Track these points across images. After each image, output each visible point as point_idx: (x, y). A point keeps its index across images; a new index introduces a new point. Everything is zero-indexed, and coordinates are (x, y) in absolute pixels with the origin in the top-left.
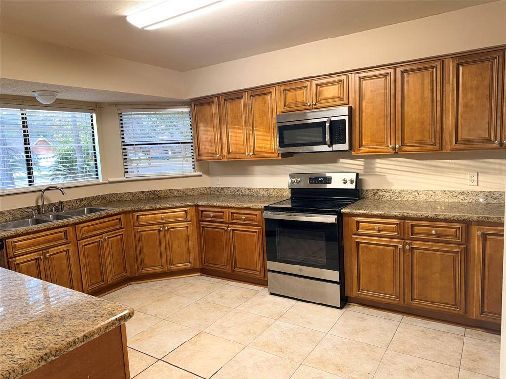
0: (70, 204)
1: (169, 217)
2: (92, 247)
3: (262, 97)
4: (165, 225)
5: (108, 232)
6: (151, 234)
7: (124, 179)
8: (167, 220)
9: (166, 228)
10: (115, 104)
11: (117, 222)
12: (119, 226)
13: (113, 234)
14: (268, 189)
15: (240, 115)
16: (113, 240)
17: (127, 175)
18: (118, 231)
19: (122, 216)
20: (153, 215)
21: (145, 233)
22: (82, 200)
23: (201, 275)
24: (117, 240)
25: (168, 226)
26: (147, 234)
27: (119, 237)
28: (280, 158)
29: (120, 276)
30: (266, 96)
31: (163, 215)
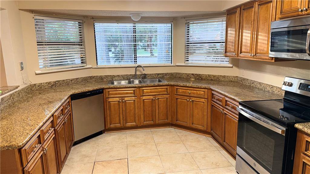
0: (152, 75)
1: (194, 93)
2: (148, 101)
3: (266, 5)
4: (191, 98)
5: (159, 95)
6: (183, 102)
7: (184, 64)
8: (192, 95)
9: (191, 100)
10: (184, 17)
11: (165, 90)
12: (166, 93)
13: (161, 97)
14: (273, 87)
15: (251, 22)
16: (162, 100)
17: (187, 62)
18: (165, 95)
19: (168, 87)
20: (185, 90)
21: (180, 100)
22: (159, 74)
23: (211, 137)
24: (164, 100)
25: (192, 99)
26: (180, 101)
27: (166, 99)
28: (273, 61)
29: (164, 121)
30: (269, 5)
31: (190, 92)
